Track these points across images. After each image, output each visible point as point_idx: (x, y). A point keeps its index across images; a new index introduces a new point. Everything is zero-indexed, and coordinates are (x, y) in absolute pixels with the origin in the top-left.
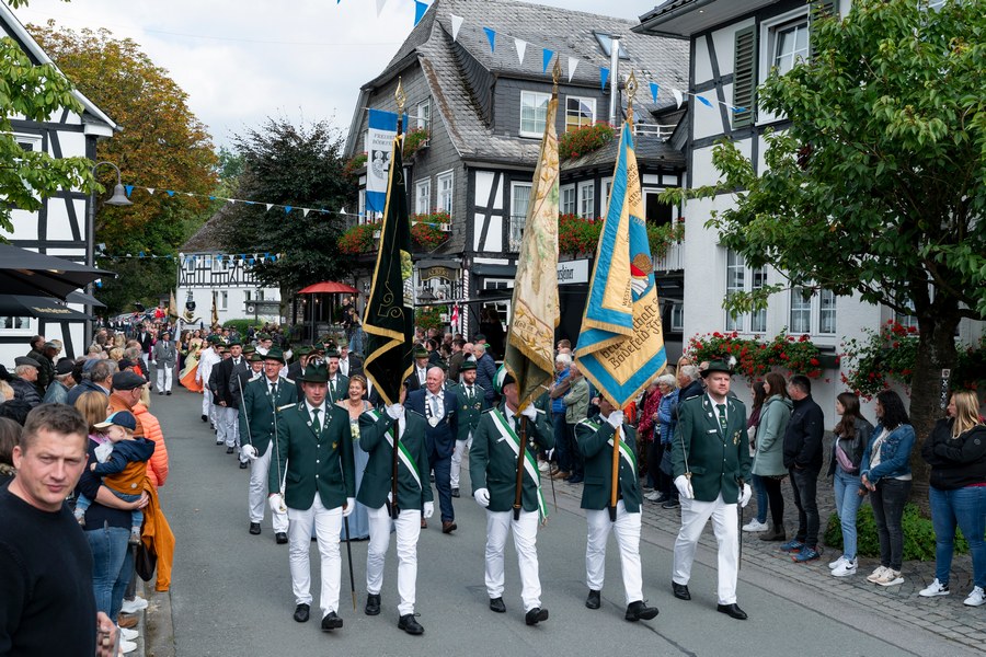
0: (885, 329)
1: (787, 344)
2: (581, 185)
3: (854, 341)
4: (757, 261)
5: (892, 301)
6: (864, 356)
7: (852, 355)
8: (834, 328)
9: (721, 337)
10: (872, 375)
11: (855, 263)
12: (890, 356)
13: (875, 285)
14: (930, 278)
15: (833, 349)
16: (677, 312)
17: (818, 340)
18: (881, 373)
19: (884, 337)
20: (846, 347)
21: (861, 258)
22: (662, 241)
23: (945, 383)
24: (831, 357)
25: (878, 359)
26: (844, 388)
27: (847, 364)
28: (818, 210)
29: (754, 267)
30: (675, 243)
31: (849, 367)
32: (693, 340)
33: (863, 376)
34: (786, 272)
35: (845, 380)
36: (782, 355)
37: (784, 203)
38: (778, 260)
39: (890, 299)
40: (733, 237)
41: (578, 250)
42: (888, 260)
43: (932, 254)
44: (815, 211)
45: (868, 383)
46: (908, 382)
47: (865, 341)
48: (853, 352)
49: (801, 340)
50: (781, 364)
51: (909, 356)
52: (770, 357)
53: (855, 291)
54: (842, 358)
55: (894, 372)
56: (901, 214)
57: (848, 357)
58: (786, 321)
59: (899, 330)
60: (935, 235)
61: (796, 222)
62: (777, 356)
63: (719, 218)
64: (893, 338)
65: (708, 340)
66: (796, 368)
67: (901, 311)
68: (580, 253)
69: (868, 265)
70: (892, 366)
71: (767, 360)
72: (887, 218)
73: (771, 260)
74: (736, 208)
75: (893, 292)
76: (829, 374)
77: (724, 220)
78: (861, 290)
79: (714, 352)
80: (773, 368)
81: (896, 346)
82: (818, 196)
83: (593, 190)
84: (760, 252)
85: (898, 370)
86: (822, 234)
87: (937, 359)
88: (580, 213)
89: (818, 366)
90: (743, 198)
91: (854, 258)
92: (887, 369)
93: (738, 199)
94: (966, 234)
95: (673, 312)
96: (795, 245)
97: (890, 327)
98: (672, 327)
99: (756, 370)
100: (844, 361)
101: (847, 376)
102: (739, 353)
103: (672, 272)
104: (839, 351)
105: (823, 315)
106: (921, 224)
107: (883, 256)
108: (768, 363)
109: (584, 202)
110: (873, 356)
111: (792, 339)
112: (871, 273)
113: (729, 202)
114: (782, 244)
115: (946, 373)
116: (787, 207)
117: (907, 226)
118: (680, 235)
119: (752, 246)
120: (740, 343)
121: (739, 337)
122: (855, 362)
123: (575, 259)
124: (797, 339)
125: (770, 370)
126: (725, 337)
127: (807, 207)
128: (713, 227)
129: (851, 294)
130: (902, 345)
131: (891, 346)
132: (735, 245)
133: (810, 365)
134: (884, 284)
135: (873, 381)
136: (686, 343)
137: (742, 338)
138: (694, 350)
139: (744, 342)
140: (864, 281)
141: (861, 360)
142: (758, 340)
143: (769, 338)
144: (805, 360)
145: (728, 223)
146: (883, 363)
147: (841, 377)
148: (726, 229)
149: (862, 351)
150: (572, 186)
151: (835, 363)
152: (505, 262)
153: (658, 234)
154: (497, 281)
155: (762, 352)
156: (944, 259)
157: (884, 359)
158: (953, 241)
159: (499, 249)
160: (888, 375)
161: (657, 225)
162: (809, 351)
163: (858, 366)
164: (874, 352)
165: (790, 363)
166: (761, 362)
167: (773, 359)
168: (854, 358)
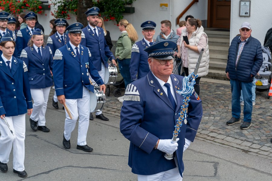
1: (29, 0)
6: (59, 4)
7: (55, 4)
10: (63, 12)
12: (69, 4)
15: (47, 2)
18: (66, 11)
20: (53, 1)
24: (46, 5)
25: (65, 6)
26: (52, 18)
27: (53, 8)
31: (54, 9)
33: (60, 13)
36: (27, 5)
45: (62, 15)
46: (76, 14)
48: (55, 3)
50: (27, 9)
51: (76, 4)
52: (22, 6)
54: (51, 5)
55: (71, 10)
57: (53, 5)
62: (25, 5)
66: (33, 10)
70: (70, 8)
71: (21, 7)
76: (47, 12)
80: (24, 10)
87: (86, 5)
89: (41, 9)
92: (69, 9)
99: (17, 12)
100: (52, 6)
101: (53, 13)
102: (9, 5)
104: (50, 3)
108: (21, 9)
110: (63, 5)
122: (56, 7)
125: (22, 12)
133: (38, 9)
135: (64, 14)
141: (59, 6)
144: (37, 7)
146: (67, 7)
147: (51, 13)
149: (59, 2)
151: (48, 8)
155: (18, 4)
157: (67, 5)
160: (69, 12)
162: (38, 3)
163: (57, 9)
164: (63, 3)
165: (30, 8)
166: (18, 8)
167: (23, 7)
168: (56, 5)
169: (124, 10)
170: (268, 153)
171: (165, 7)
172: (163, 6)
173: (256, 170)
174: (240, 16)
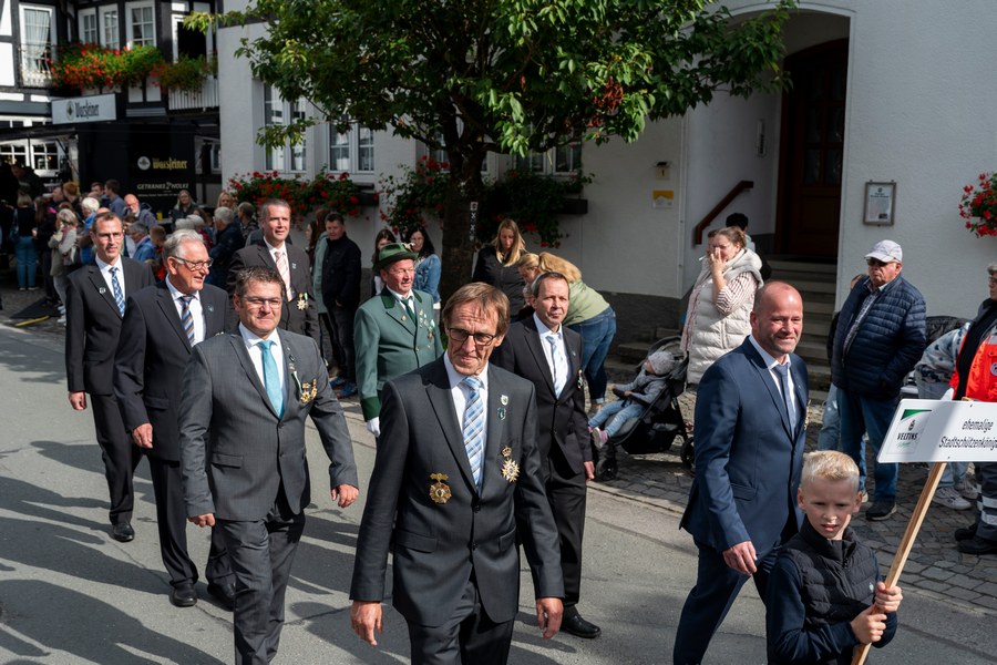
0: (419, 164)
1: (328, 183)
2: (103, 9)
3: (391, 177)
4: (291, 95)
5: (424, 136)
6: (401, 192)
7: (390, 192)
8: (372, 164)
9: (262, 176)
10: (409, 211)
11: (387, 96)
12: (425, 192)
13: (407, 119)
14: (458, 112)
15: (372, 187)
16: (216, 152)
17: (358, 178)
18: (417, 210)
19: (419, 173)
20: (384, 183)
21: (393, 92)
22: (197, 75)
23: (474, 216)
24: (370, 194)
25: (415, 195)
26: (382, 225)
27: (385, 201)
28: (349, 40)
29: (288, 100)
30: (211, 77)
31: (388, 203)
32: (232, 181)
33: (401, 213)
34: (320, 105)
35: (384, 217)
36: (323, 194)
37: (315, 30)
38: (311, 93)
39: (422, 133)
40: (264, 69)
41: (105, 84)
42: (418, 93)
43: (456, 87)
44: (345, 40)
45: (405, 219)
46: (442, 216)
47: (402, 177)
48: (391, 189)
49: (341, 178)
50: (322, 203)
51: (442, 192)
52: (311, 196)
53: (389, 125)
54: (381, 195)
55: (429, 207)
56: (429, 46)
57: (386, 194)
58: (326, 160)
59: (433, 166)
60: (461, 68)
61: (328, 52)
62: (318, 194)
63: (251, 47)
64: (428, 174)
65: (248, 180)
66: (337, 207)
67: (434, 146)
68: (107, 87)
69: (400, 97)
70: (427, 201)
71: (308, 199)
72: (416, 51)
73: (305, 93)
74: (268, 37)
75: (424, 126)
76: (370, 210)
77: (255, 50)
78: (394, 124)
79: (254, 193)
81: (430, 181)
82: (348, 25)
83: (116, 16)
84: (293, 84)
85: (433, 205)
86: (354, 65)
87: (466, 193)
88: (103, 42)
89: (358, 204)
90: (274, 26)
91: (387, 91)
92: (423, 205)
93: (269, 27)
94: (489, 67)
95: (212, 152)
96: (328, 76)
97: (425, 163)
98: (213, 168)
99: (298, 210)
100: (383, 197)
101: (385, 213)
103: (209, 109)
104: (378, 188)
105: (362, 153)
106: (447, 56)
107: (413, 89)
108: (309, 203)
109: (106, 30)
110: (409, 192)
111: (332, 177)
112: (401, 105)
113: (261, 31)
114: (315, 74)
115: (474, 206)
116: (319, 35)
117: (434, 57)
118: (215, 70)
119: (285, 77)
120: (281, 183)
121: (279, 176)
122: (393, 198)
123: (101, 93)
124: (337, 177)
126: (265, 177)
127: (340, 36)
128: (243, 56)
129: (385, 128)
130: (436, 181)
131: (426, 182)
132: (267, 77)
133: (350, 203)
134: (415, 118)
135: (410, 217)
136: (226, 184)
137: (283, 177)
138: (234, 191)
139: (285, 181)
140: (396, 115)
141: (399, 197)
142: (299, 180)
143: (308, 177)
144: (345, 198)
145: (260, 52)
146: (419, 199)
147: (380, 214)
148: (258, 58)
149: (400, 188)
150: (92, 11)
151: (373, 201)
152: (19, 97)
153: (193, 67)
154: (11, 119)
155: (305, 191)
156: (468, 92)
157: (420, 195)
158: (475, 74)
159: (11, 82)
160: (423, 210)
161: (190, 58)
162: (349, 189)
163: (395, 203)
164: (410, 188)
165: (330, 202)
166: (302, 201)
167: (313, 199)
168: (391, 195)
169: (561, 206)
170: (945, 586)
171: (666, 200)
172: (661, 198)
173: (913, 630)
174: (866, 223)
